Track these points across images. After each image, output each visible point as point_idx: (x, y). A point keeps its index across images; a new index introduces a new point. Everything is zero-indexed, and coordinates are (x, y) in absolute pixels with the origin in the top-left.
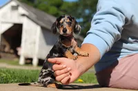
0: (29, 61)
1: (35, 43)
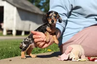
1: (13, 19)
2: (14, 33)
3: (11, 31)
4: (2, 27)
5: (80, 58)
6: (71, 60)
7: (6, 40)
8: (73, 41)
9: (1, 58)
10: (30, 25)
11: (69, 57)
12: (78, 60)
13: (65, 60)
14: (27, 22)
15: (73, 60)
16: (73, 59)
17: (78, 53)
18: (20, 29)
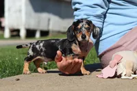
0: (15, 33)
1: (20, 11)
2: (23, 33)
3: (18, 31)
4: (3, 25)
5: (135, 73)
6: (120, 76)
7: (9, 45)
8: (121, 46)
9: (3, 77)
10: (49, 20)
11: (116, 73)
12: (131, 78)
13: (109, 78)
14: (45, 16)
15: (123, 77)
16: (123, 75)
17: (132, 65)
18: (32, 27)
